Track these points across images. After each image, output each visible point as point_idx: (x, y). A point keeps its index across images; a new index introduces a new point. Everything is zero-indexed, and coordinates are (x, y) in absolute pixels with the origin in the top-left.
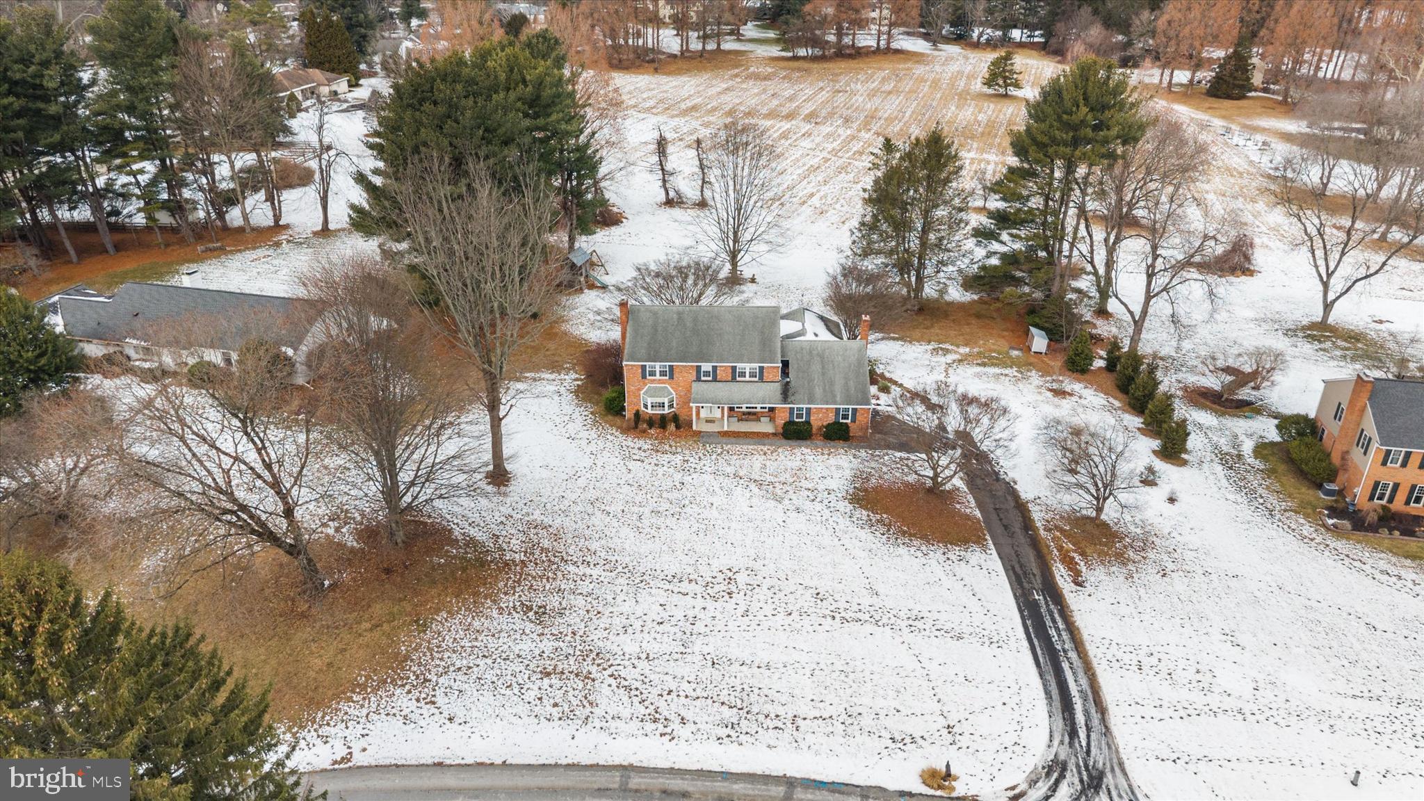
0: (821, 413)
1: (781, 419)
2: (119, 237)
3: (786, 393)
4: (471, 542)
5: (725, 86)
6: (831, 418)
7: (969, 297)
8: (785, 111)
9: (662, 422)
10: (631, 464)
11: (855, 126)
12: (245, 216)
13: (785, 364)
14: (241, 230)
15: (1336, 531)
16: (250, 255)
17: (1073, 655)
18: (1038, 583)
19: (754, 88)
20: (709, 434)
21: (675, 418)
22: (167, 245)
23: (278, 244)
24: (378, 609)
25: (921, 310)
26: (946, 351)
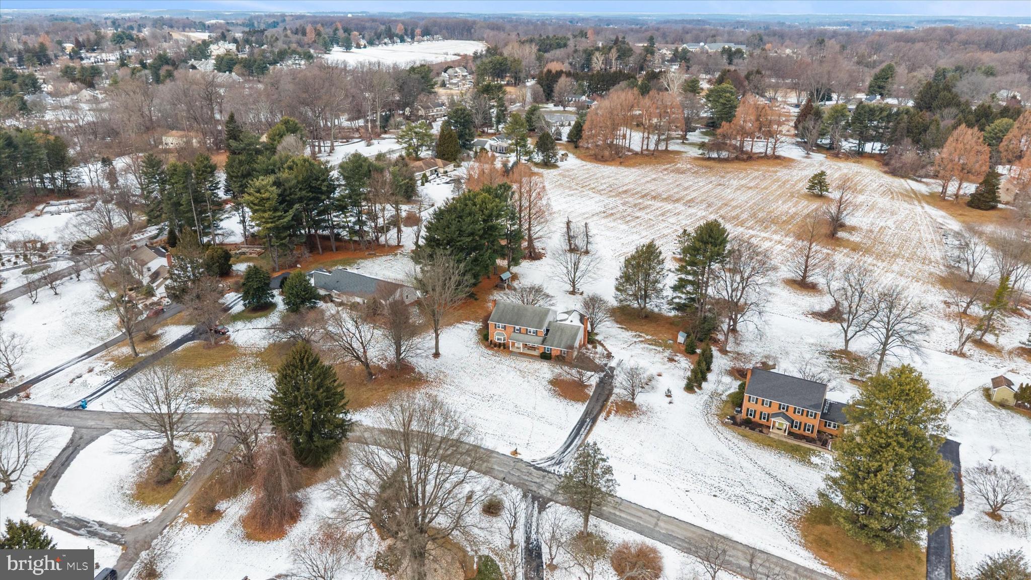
0: (555, 350)
1: (542, 351)
2: (338, 244)
3: (543, 342)
4: (420, 373)
5: (654, 176)
6: (558, 353)
7: (673, 313)
8: (677, 196)
9: (500, 345)
10: (482, 358)
11: (711, 210)
12: (386, 241)
13: (548, 330)
14: (384, 246)
15: (724, 424)
16: (384, 258)
17: (583, 436)
18: (592, 416)
19: (670, 178)
20: (515, 353)
21: (504, 345)
22: (355, 250)
23: (396, 255)
24: (386, 387)
25: (646, 317)
26: (640, 336)
